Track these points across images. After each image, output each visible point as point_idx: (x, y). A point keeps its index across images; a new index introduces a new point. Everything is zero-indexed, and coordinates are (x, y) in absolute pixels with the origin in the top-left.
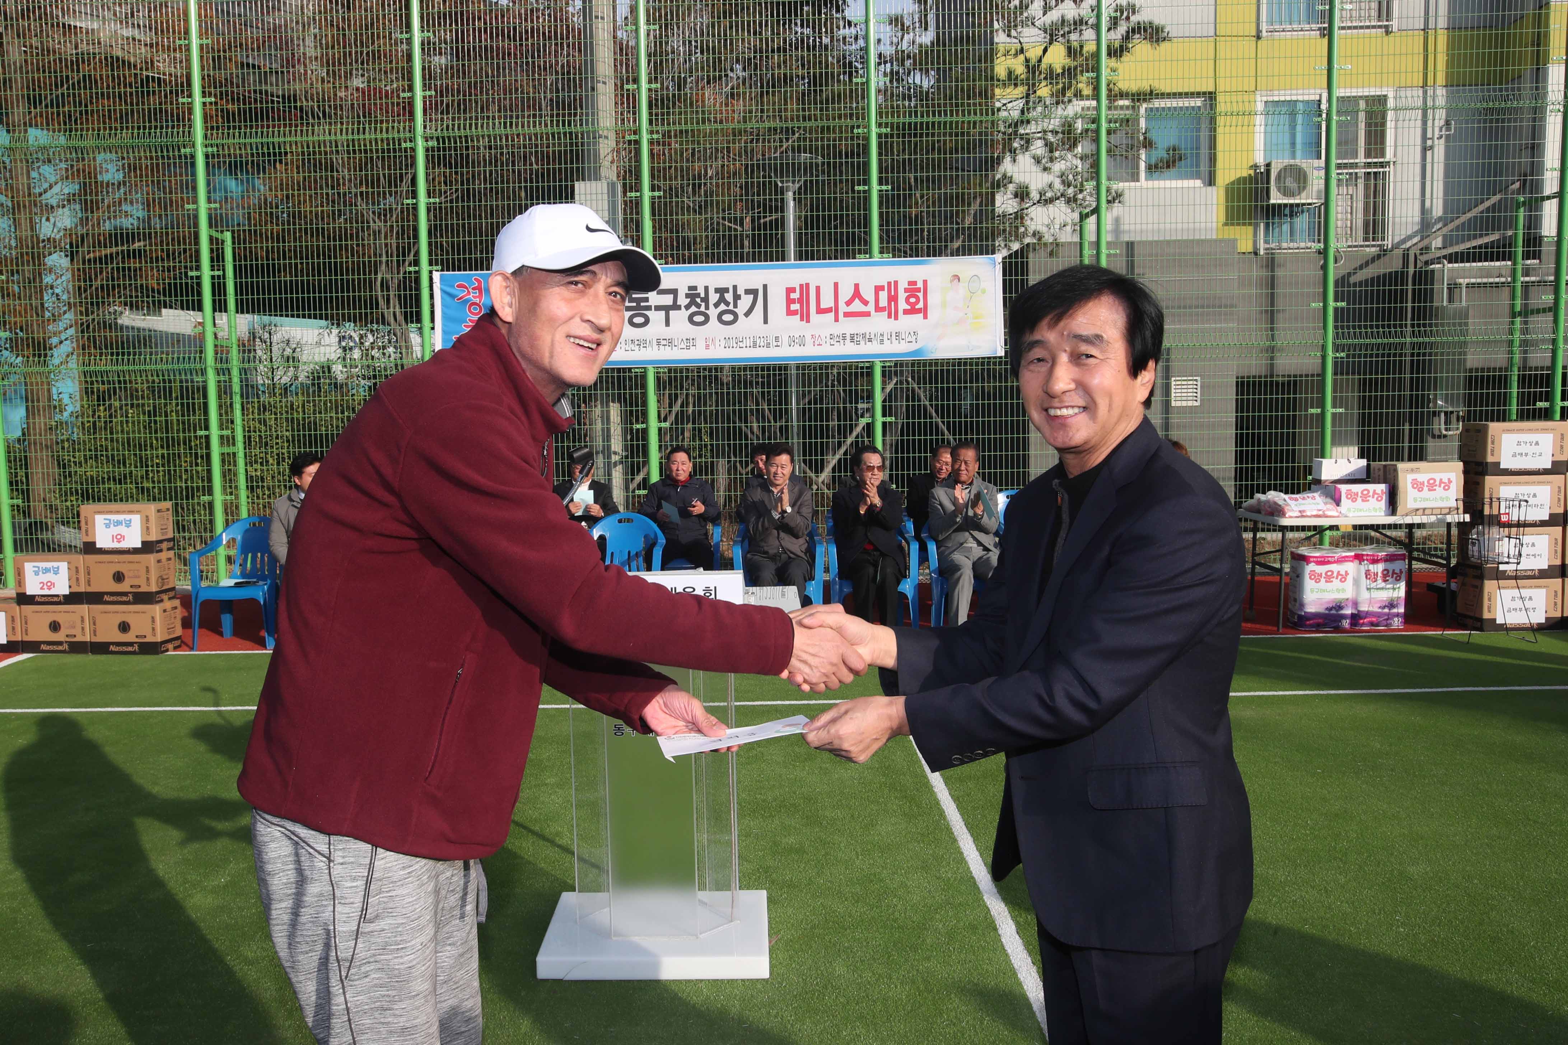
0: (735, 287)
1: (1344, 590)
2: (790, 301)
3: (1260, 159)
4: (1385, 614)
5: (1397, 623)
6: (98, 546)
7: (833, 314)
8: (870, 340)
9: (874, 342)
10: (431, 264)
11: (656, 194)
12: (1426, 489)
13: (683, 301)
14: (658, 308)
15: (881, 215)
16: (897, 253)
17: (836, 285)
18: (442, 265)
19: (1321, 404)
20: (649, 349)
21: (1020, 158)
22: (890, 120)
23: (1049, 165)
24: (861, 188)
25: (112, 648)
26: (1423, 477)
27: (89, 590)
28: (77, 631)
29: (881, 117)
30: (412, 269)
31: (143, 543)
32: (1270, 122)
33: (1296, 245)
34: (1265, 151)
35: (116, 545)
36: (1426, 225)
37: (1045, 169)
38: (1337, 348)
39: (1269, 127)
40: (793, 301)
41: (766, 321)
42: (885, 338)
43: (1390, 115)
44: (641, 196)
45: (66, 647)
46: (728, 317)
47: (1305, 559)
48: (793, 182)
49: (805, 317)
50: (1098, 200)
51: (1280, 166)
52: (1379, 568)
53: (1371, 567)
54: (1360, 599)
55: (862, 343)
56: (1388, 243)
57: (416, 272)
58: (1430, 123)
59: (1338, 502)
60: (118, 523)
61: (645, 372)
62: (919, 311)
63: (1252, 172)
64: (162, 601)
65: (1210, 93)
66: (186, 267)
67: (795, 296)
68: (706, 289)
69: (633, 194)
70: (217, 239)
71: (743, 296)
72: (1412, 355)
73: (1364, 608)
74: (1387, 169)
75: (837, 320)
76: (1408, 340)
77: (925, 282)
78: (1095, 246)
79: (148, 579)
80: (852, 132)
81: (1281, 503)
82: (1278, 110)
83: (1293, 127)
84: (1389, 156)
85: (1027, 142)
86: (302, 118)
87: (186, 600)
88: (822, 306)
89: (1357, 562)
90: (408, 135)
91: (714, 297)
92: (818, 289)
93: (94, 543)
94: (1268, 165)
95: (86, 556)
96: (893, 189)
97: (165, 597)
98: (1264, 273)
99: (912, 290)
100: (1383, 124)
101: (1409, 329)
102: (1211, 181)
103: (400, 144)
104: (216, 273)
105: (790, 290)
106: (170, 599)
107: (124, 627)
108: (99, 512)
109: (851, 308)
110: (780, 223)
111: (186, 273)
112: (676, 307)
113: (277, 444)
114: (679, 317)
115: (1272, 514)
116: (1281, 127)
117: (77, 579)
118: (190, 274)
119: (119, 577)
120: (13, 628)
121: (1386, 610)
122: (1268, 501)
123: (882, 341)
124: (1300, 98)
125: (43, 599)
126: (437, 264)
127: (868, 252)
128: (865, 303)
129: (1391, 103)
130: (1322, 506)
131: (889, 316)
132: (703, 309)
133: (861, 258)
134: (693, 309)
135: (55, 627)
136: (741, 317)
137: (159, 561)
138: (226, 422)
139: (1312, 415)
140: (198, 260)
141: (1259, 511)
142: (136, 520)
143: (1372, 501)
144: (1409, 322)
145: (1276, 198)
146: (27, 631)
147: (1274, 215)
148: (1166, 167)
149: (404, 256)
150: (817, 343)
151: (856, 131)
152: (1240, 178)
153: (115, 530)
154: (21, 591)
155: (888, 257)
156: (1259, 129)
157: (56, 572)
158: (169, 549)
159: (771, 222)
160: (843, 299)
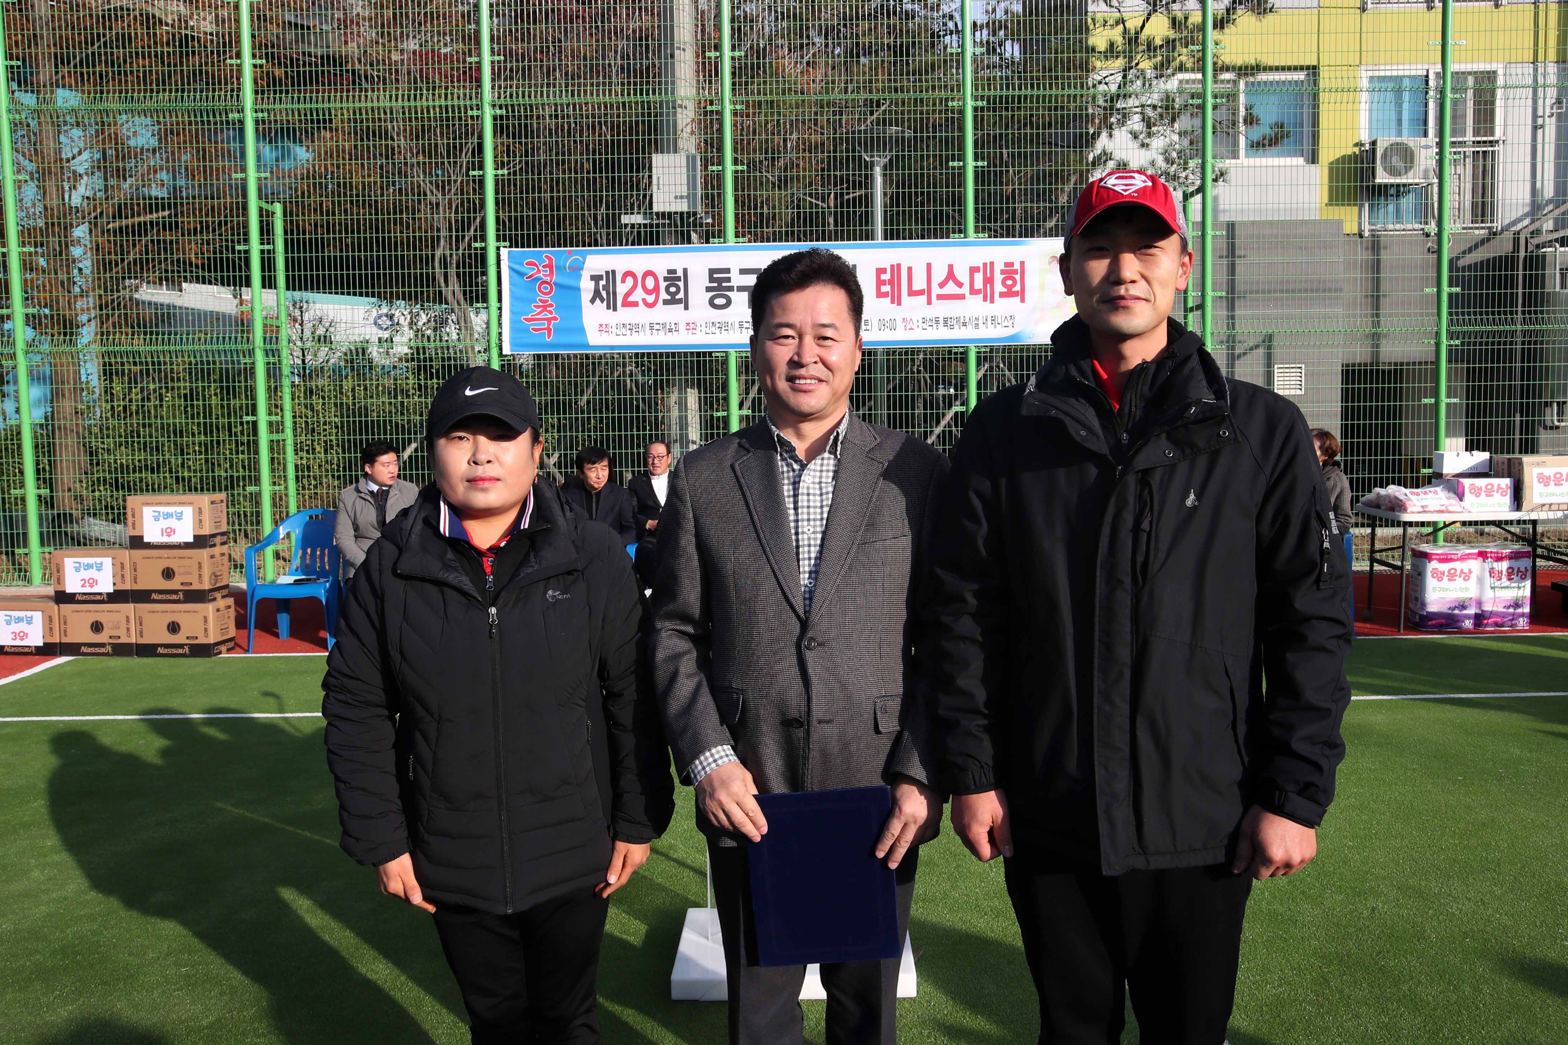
1: (1467, 589)
2: (880, 283)
3: (1365, 137)
4: (1510, 614)
5: (1522, 623)
6: (146, 540)
7: (924, 297)
8: (965, 324)
9: (970, 327)
10: (498, 239)
11: (740, 168)
12: (1552, 483)
14: (741, 289)
15: (976, 192)
16: (995, 234)
17: (929, 266)
18: (511, 242)
19: (1436, 394)
20: (731, 332)
21: (1116, 132)
22: (987, 93)
23: (1147, 141)
24: (956, 164)
25: (160, 650)
26: (1549, 471)
27: (136, 587)
28: (122, 632)
29: (977, 90)
30: (478, 245)
31: (195, 536)
32: (1376, 100)
33: (1402, 227)
34: (1370, 129)
35: (165, 539)
36: (1536, 208)
37: (1143, 145)
38: (1451, 335)
39: (1375, 105)
40: (884, 283)
42: (981, 323)
43: (1499, 93)
44: (723, 170)
45: (109, 649)
47: (1426, 556)
48: (884, 156)
49: (897, 300)
50: (1203, 178)
51: (1386, 144)
52: (1504, 565)
53: (1495, 565)
54: (1484, 599)
55: (956, 327)
56: (1498, 225)
57: (481, 248)
58: (1540, 102)
59: (1461, 497)
60: (168, 516)
61: (727, 356)
62: (1015, 294)
63: (1357, 150)
64: (215, 599)
65: (1314, 67)
66: (233, 241)
67: (886, 277)
69: (715, 168)
70: (267, 211)
72: (1523, 343)
73: (1488, 607)
74: (1496, 148)
75: (929, 302)
76: (1519, 327)
77: (1022, 264)
78: (1200, 227)
79: (200, 576)
80: (947, 105)
81: (1402, 497)
82: (1384, 85)
83: (1398, 104)
84: (1498, 134)
85: (1125, 116)
86: (354, 83)
87: (240, 598)
88: (915, 288)
89: (1480, 559)
90: (475, 103)
92: (910, 269)
93: (142, 537)
94: (1374, 143)
95: (133, 552)
96: (988, 166)
97: (218, 595)
98: (1368, 256)
99: (1009, 271)
100: (1493, 103)
101: (1520, 316)
102: (1313, 159)
103: (466, 112)
104: (266, 247)
105: (880, 271)
106: (223, 597)
107: (174, 628)
108: (148, 504)
109: (945, 290)
110: (867, 200)
111: (233, 247)
113: (325, 430)
115: (1392, 509)
116: (1387, 104)
117: (123, 576)
118: (237, 248)
119: (168, 574)
120: (51, 629)
121: (1511, 610)
122: (1388, 496)
123: (977, 325)
124: (1407, 73)
125: (84, 598)
126: (505, 241)
127: (962, 231)
128: (960, 285)
129: (1500, 81)
130: (1445, 501)
131: (985, 299)
133: (955, 238)
135: (97, 627)
137: (212, 557)
138: (275, 407)
139: (1425, 405)
140: (246, 234)
141: (1378, 506)
142: (188, 512)
143: (1497, 496)
144: (1520, 309)
145: (1382, 178)
146: (65, 631)
147: (1380, 195)
148: (1270, 145)
149: (463, 231)
150: (908, 327)
151: (950, 104)
152: (1344, 156)
153: (164, 523)
154: (60, 589)
155: (983, 237)
156: (1364, 107)
157: (99, 568)
158: (223, 544)
159: (854, 199)
160: (936, 281)
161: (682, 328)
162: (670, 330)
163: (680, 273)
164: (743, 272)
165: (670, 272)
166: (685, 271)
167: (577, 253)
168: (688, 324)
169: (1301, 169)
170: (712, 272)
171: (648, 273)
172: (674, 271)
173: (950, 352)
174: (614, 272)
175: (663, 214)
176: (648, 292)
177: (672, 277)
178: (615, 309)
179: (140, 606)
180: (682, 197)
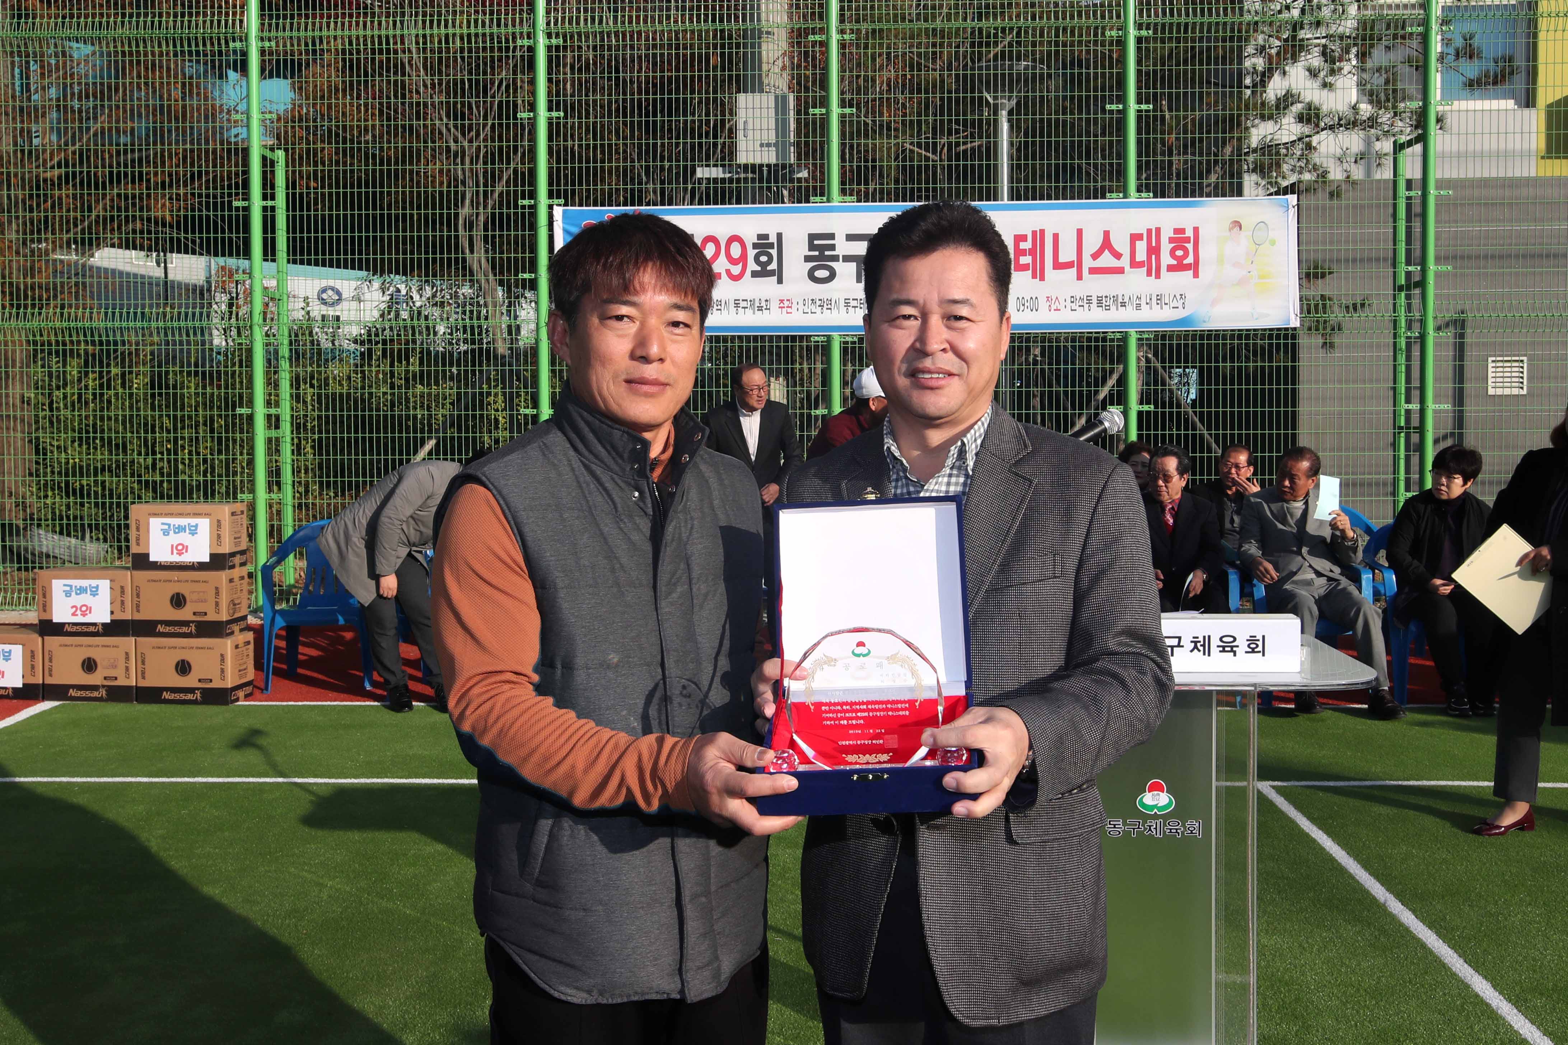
2: (1019, 253)
6: (152, 559)
7: (1074, 270)
8: (1123, 304)
9: (1129, 308)
10: (550, 195)
11: (848, 111)
14: (847, 259)
15: (1139, 142)
16: (1161, 192)
17: (1080, 232)
18: (565, 197)
20: (835, 311)
21: (1290, 69)
22: (1152, 19)
24: (1114, 107)
25: (166, 695)
27: (138, 617)
28: (119, 672)
29: (1142, 16)
30: (526, 202)
31: (212, 556)
35: (176, 558)
40: (1023, 253)
42: (1143, 303)
44: (827, 114)
45: (103, 693)
48: (1010, 98)
49: (1039, 274)
50: (1424, 125)
55: (1113, 308)
57: (530, 207)
60: (180, 529)
61: (828, 341)
62: (1187, 267)
64: (232, 633)
66: (230, 196)
67: (1026, 245)
69: (817, 111)
70: (272, 160)
75: (1080, 277)
77: (1196, 230)
79: (217, 604)
80: (1103, 34)
88: (1062, 259)
90: (526, 30)
92: (1056, 237)
93: (147, 555)
95: (135, 573)
96: (1154, 110)
97: (236, 628)
99: (1179, 240)
102: (1528, 101)
103: (515, 41)
104: (269, 204)
105: (1019, 239)
106: (241, 630)
107: (183, 668)
108: (155, 515)
109: (1099, 262)
110: (992, 152)
111: (230, 203)
117: (123, 603)
118: (235, 204)
119: (178, 601)
120: (33, 667)
123: (1138, 307)
125: (75, 629)
126: (559, 197)
127: (1122, 189)
128: (1118, 256)
131: (1149, 274)
133: (1113, 198)
140: (246, 186)
142: (204, 524)
146: (50, 670)
148: (1494, 84)
150: (1053, 307)
151: (1108, 33)
153: (175, 539)
154: (45, 617)
155: (1147, 197)
157: (95, 592)
158: (243, 564)
159: (973, 149)
160: (1088, 250)
161: (774, 305)
162: (760, 309)
163: (773, 239)
164: (850, 238)
165: (760, 237)
166: (779, 236)
168: (782, 301)
169: (1510, 114)
170: (812, 237)
171: (734, 238)
172: (766, 237)
173: (1104, 339)
175: (753, 166)
176: (733, 261)
177: (763, 244)
179: (142, 640)
180: (768, 145)
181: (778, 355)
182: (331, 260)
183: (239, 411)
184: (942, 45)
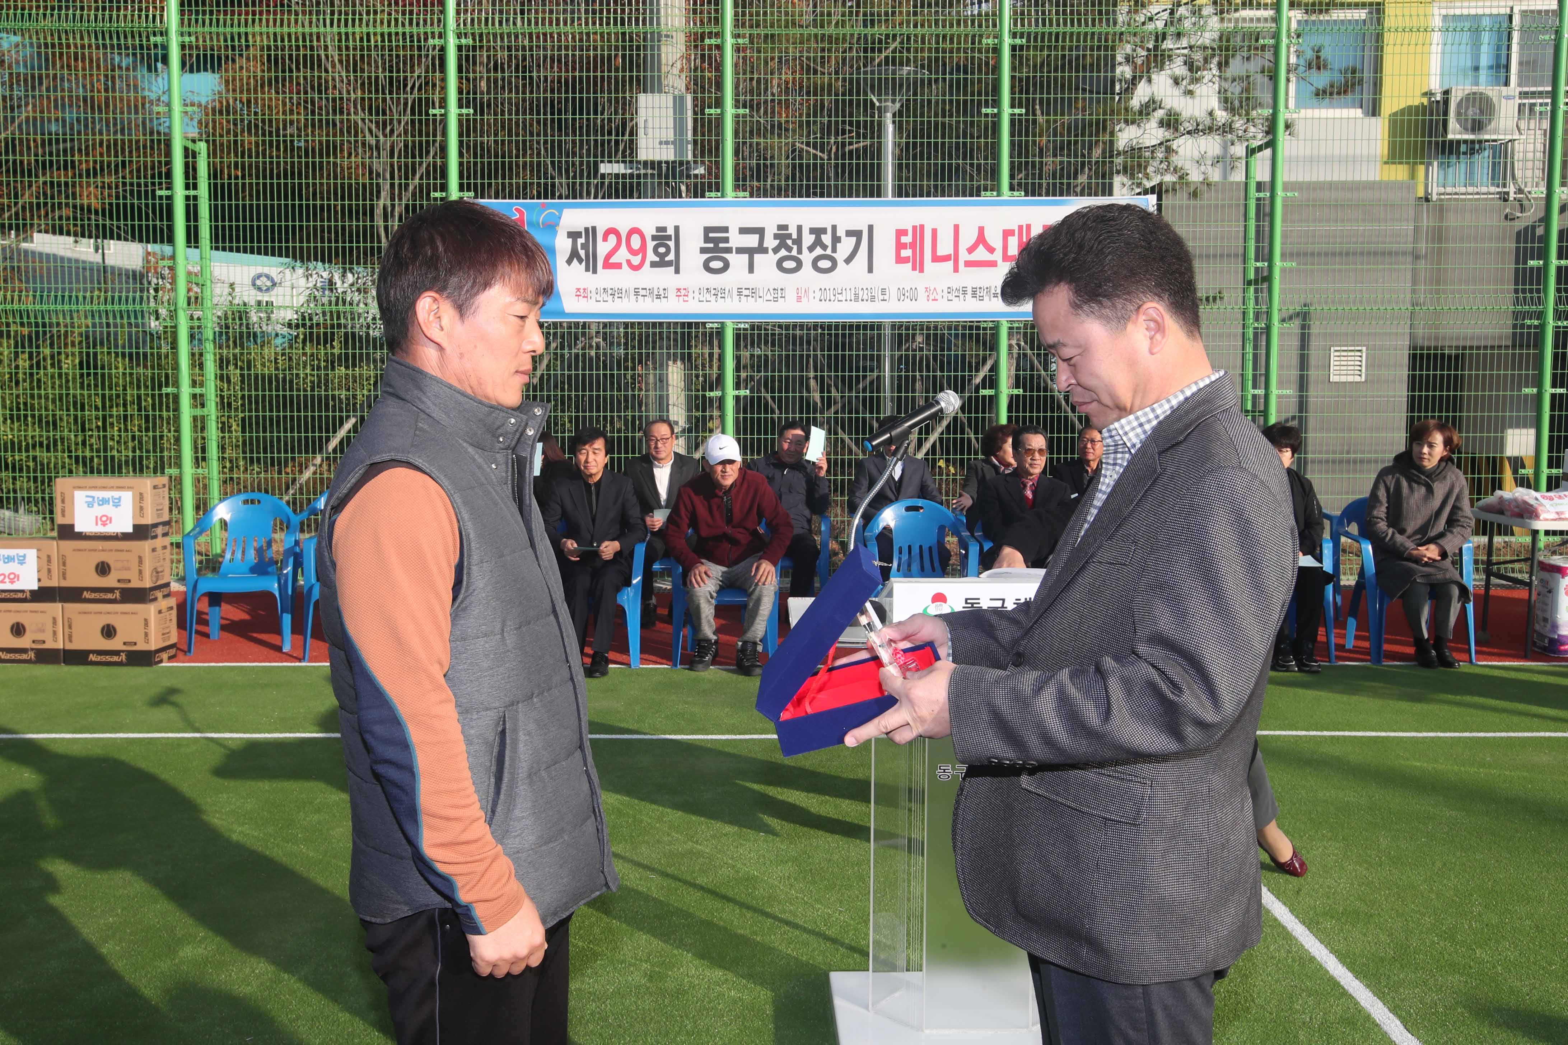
0: (834, 228)
2: (900, 246)
3: (1435, 85)
6: (77, 529)
7: (952, 262)
10: (462, 189)
11: (741, 111)
13: (770, 242)
14: (740, 251)
15: (1012, 143)
16: (1032, 190)
17: (956, 228)
18: (476, 191)
20: (728, 300)
21: (1156, 78)
22: (1026, 28)
23: (1191, 87)
24: (989, 111)
25: (93, 657)
27: (64, 584)
28: (47, 636)
29: (1016, 25)
30: (438, 195)
31: (135, 526)
32: (1450, 41)
33: (1476, 190)
34: (1442, 75)
35: (100, 529)
37: (1188, 92)
39: (1448, 47)
40: (905, 246)
41: (870, 270)
44: (722, 114)
45: (32, 655)
46: (825, 264)
48: (894, 101)
49: (918, 266)
50: (1273, 131)
51: (1460, 95)
55: (986, 298)
60: (104, 502)
61: (722, 328)
63: (1425, 101)
64: (156, 599)
65: (1378, 4)
66: (154, 185)
67: (907, 239)
68: (800, 228)
69: (713, 111)
71: (844, 238)
75: (956, 270)
79: (140, 572)
80: (980, 42)
82: (1460, 25)
83: (1476, 46)
85: (1168, 59)
88: (940, 252)
90: (436, 30)
91: (808, 239)
92: (934, 232)
93: (72, 526)
94: (1446, 93)
95: (61, 543)
96: (1027, 114)
97: (159, 594)
102: (1374, 110)
103: (426, 41)
104: (190, 193)
105: (901, 233)
106: (165, 596)
107: (109, 632)
108: (80, 488)
109: (974, 257)
110: (877, 152)
111: (154, 191)
112: (762, 249)
114: (766, 262)
116: (1463, 47)
117: (49, 571)
118: (159, 193)
119: (103, 569)
122: (1513, 500)
124: (1487, 11)
125: (3, 596)
126: (469, 190)
127: (996, 188)
128: (991, 250)
132: (794, 253)
133: (987, 196)
134: (783, 253)
136: (841, 263)
140: (169, 175)
142: (127, 497)
145: (1455, 132)
147: (1451, 153)
148: (1339, 93)
149: (407, 178)
150: (932, 297)
151: (984, 41)
152: (1410, 107)
153: (99, 511)
155: (1019, 195)
156: (1436, 49)
157: (22, 561)
158: (165, 535)
159: (857, 150)
160: (964, 245)
161: (672, 294)
162: (658, 297)
163: (671, 231)
164: (743, 231)
165: (659, 229)
166: (677, 229)
167: (553, 206)
168: (679, 290)
169: (1359, 122)
170: (707, 230)
171: (634, 231)
172: (664, 229)
173: (978, 327)
174: (594, 229)
175: (653, 162)
176: (634, 253)
177: (661, 236)
178: (595, 271)
179: (68, 606)
180: (667, 143)
181: (675, 340)
182: (259, 248)
183: (164, 390)
184: (830, 50)
